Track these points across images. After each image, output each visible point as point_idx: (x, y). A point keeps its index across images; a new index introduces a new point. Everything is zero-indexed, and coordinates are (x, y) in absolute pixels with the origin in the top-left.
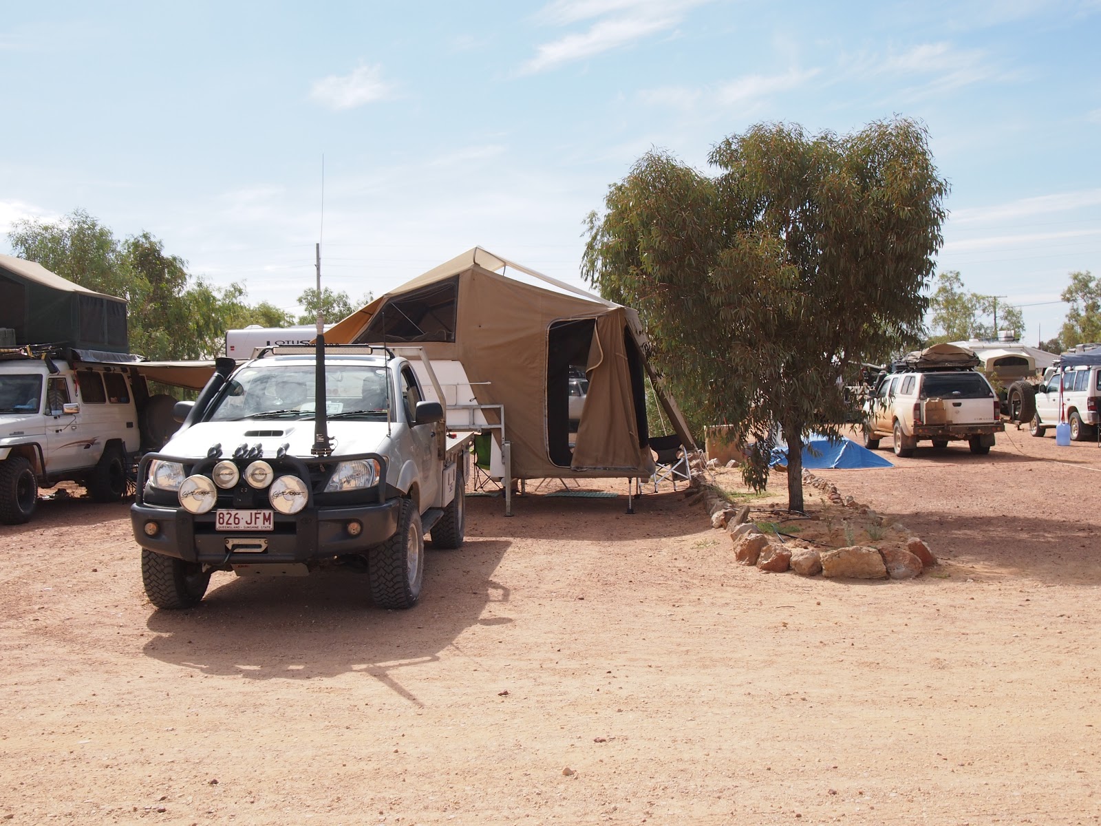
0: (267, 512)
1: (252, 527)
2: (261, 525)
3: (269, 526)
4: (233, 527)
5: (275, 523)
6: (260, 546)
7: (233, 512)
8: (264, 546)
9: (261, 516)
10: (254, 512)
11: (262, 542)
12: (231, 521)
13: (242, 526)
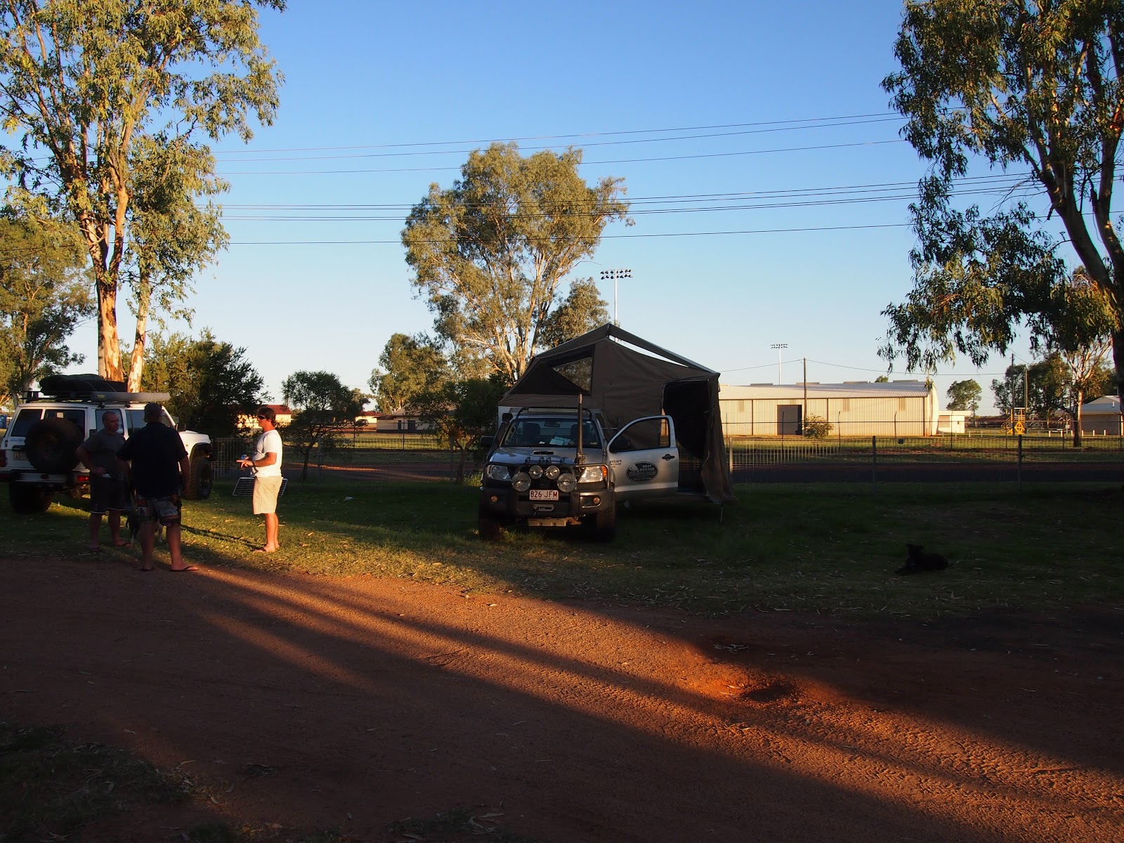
0: (555, 491)
1: (548, 499)
2: (552, 498)
3: (557, 498)
4: (538, 498)
5: (559, 497)
6: (551, 508)
7: (538, 491)
8: (553, 508)
9: (552, 493)
10: (549, 491)
11: (552, 506)
12: (537, 495)
13: (543, 498)
